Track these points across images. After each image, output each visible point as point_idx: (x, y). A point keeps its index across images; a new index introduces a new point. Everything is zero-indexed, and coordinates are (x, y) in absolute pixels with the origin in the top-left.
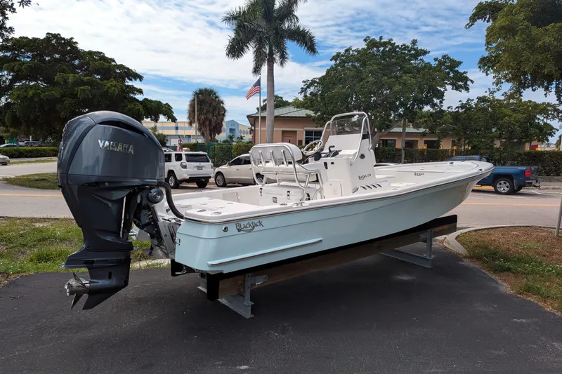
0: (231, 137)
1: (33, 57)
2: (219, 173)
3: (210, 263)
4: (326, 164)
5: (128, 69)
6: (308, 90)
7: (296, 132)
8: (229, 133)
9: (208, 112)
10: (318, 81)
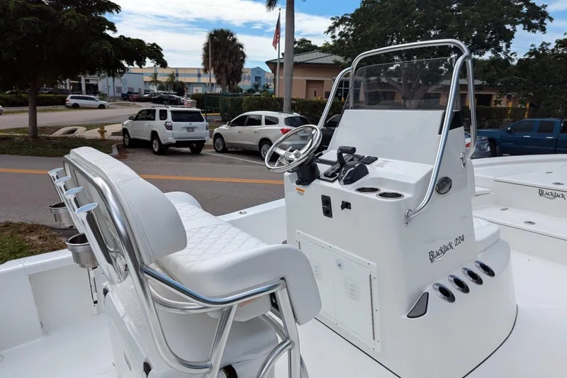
0: (256, 86)
2: (218, 136)
4: (326, 201)
6: (336, 28)
7: (323, 81)
8: (254, 82)
9: (224, 57)
10: (349, 17)
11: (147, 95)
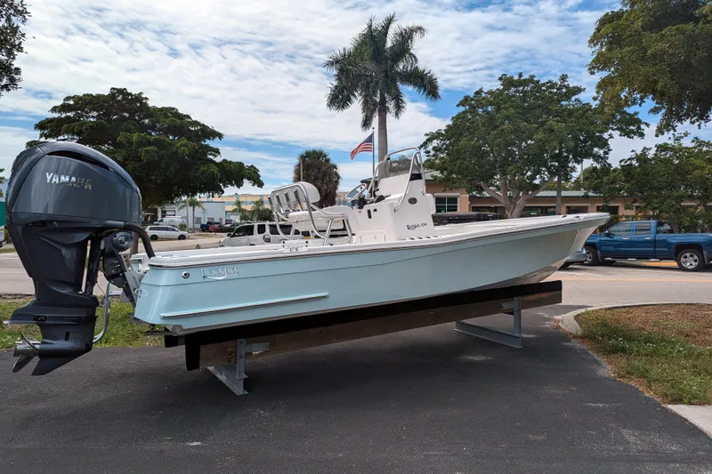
1: (98, 117)
3: (162, 315)
4: (369, 212)
5: (203, 125)
6: (429, 144)
9: (316, 178)
10: (443, 132)
11: (229, 225)
